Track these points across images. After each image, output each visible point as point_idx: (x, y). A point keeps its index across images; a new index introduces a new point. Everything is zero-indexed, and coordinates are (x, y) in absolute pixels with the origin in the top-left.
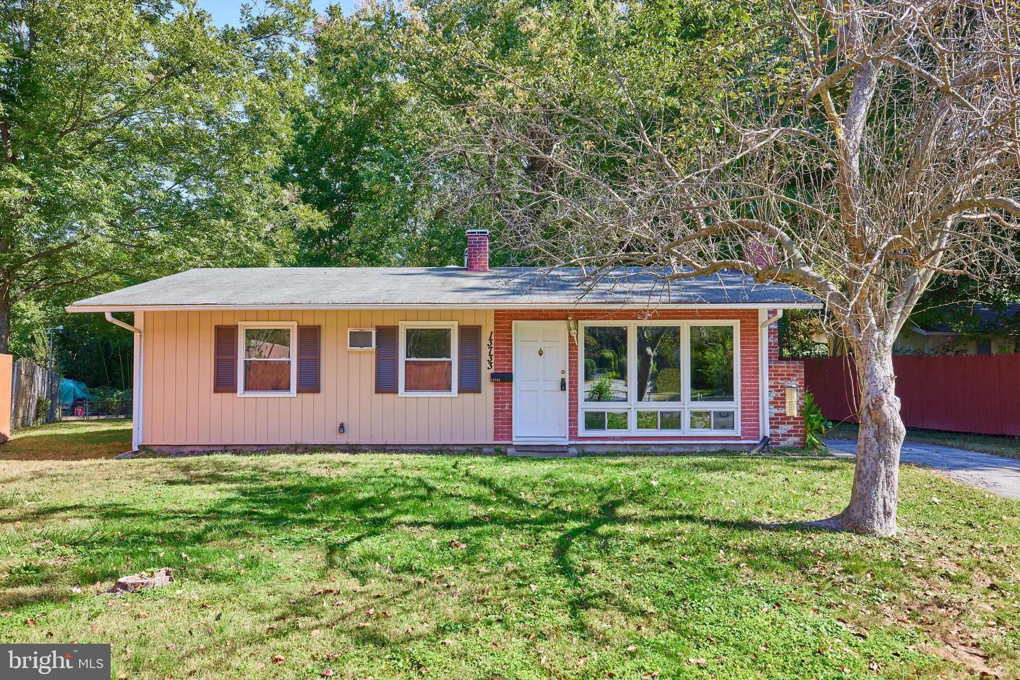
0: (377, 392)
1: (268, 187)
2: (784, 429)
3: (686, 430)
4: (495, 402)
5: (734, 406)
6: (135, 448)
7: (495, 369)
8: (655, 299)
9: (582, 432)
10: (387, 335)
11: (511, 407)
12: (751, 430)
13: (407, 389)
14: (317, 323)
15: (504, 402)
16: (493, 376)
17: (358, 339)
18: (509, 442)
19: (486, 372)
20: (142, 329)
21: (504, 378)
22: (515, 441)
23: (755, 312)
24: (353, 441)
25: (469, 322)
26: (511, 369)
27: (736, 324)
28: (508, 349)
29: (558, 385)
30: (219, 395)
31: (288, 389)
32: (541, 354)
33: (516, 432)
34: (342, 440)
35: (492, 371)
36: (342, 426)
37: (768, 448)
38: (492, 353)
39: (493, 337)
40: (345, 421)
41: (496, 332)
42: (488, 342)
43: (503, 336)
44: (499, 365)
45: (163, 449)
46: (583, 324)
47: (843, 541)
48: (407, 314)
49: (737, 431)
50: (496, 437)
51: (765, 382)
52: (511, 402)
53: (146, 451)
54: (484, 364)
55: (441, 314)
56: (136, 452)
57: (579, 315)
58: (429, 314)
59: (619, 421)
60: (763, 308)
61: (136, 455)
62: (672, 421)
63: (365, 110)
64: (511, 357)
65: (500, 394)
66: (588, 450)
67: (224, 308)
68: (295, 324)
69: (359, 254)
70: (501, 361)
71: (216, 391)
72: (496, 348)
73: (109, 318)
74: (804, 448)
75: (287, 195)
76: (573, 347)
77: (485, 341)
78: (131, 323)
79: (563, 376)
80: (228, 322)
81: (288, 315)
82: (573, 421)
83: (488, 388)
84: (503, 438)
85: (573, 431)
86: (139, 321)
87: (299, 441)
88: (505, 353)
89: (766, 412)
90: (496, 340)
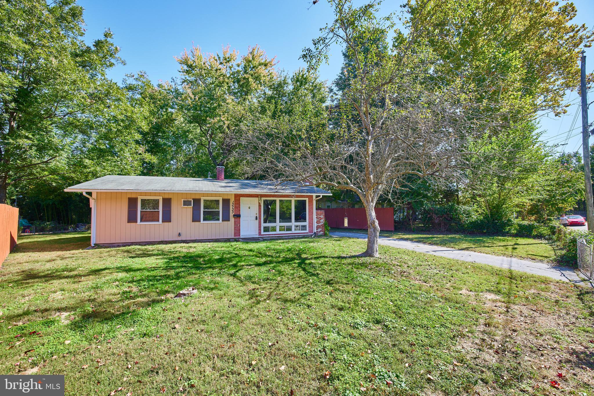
0: (193, 221)
1: (134, 146)
2: (319, 230)
3: (293, 231)
4: (235, 224)
5: (306, 223)
6: (93, 245)
8: (287, 191)
9: (262, 233)
10: (197, 201)
11: (240, 225)
12: (311, 230)
13: (204, 220)
14: (170, 197)
15: (237, 224)
16: (234, 215)
17: (186, 203)
18: (239, 237)
19: (231, 214)
20: (96, 198)
21: (238, 216)
22: (241, 237)
23: (312, 196)
24: (184, 239)
25: (226, 197)
26: (240, 213)
27: (307, 199)
28: (239, 206)
29: (255, 218)
30: (130, 224)
31: (158, 221)
32: (249, 208)
33: (241, 234)
34: (180, 239)
36: (179, 234)
37: (316, 235)
38: (234, 208)
39: (234, 203)
40: (181, 232)
41: (235, 201)
43: (237, 202)
44: (236, 212)
45: (105, 245)
46: (263, 199)
47: (368, 260)
48: (204, 195)
49: (307, 231)
50: (235, 236)
51: (315, 216)
53: (98, 246)
54: (231, 212)
55: (216, 195)
56: (93, 247)
57: (262, 196)
58: (212, 195)
59: (274, 229)
60: (314, 195)
61: (93, 248)
62: (289, 229)
63: (159, 120)
64: (240, 209)
65: (236, 221)
66: (264, 238)
67: (136, 191)
68: (161, 197)
69: (157, 171)
70: (237, 210)
71: (128, 222)
72: (235, 206)
73: (84, 194)
74: (325, 235)
75: (141, 149)
76: (260, 206)
77: (231, 204)
78: (91, 196)
79: (257, 215)
80: (134, 196)
81: (159, 194)
82: (260, 230)
83: (232, 219)
84: (237, 236)
85: (260, 233)
86: (94, 195)
87: (163, 240)
88: (238, 208)
89: (315, 225)
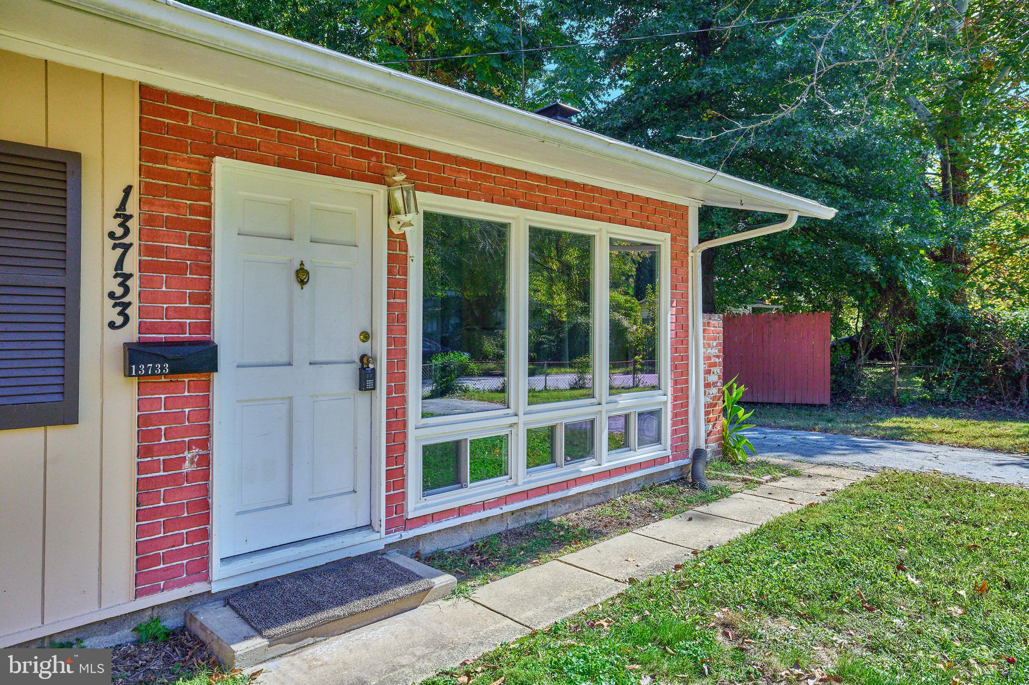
3: (604, 456)
4: (143, 452)
5: (663, 398)
7: (142, 328)
9: (415, 501)
11: (205, 461)
12: (680, 440)
15: (179, 448)
16: (133, 354)
18: (198, 588)
19: (102, 339)
21: (178, 361)
22: (224, 578)
26: (207, 327)
28: (196, 255)
29: (348, 375)
32: (302, 283)
33: (220, 544)
35: (131, 333)
38: (131, 265)
39: (132, 207)
41: (147, 189)
42: (113, 225)
43: (176, 207)
44: (156, 313)
49: (667, 446)
52: (205, 444)
54: (96, 310)
64: (208, 284)
65: (162, 419)
70: (166, 297)
72: (146, 250)
76: (395, 264)
77: (97, 220)
79: (365, 347)
83: (111, 401)
84: (171, 579)
85: (396, 504)
88: (181, 270)
90: (148, 221)
